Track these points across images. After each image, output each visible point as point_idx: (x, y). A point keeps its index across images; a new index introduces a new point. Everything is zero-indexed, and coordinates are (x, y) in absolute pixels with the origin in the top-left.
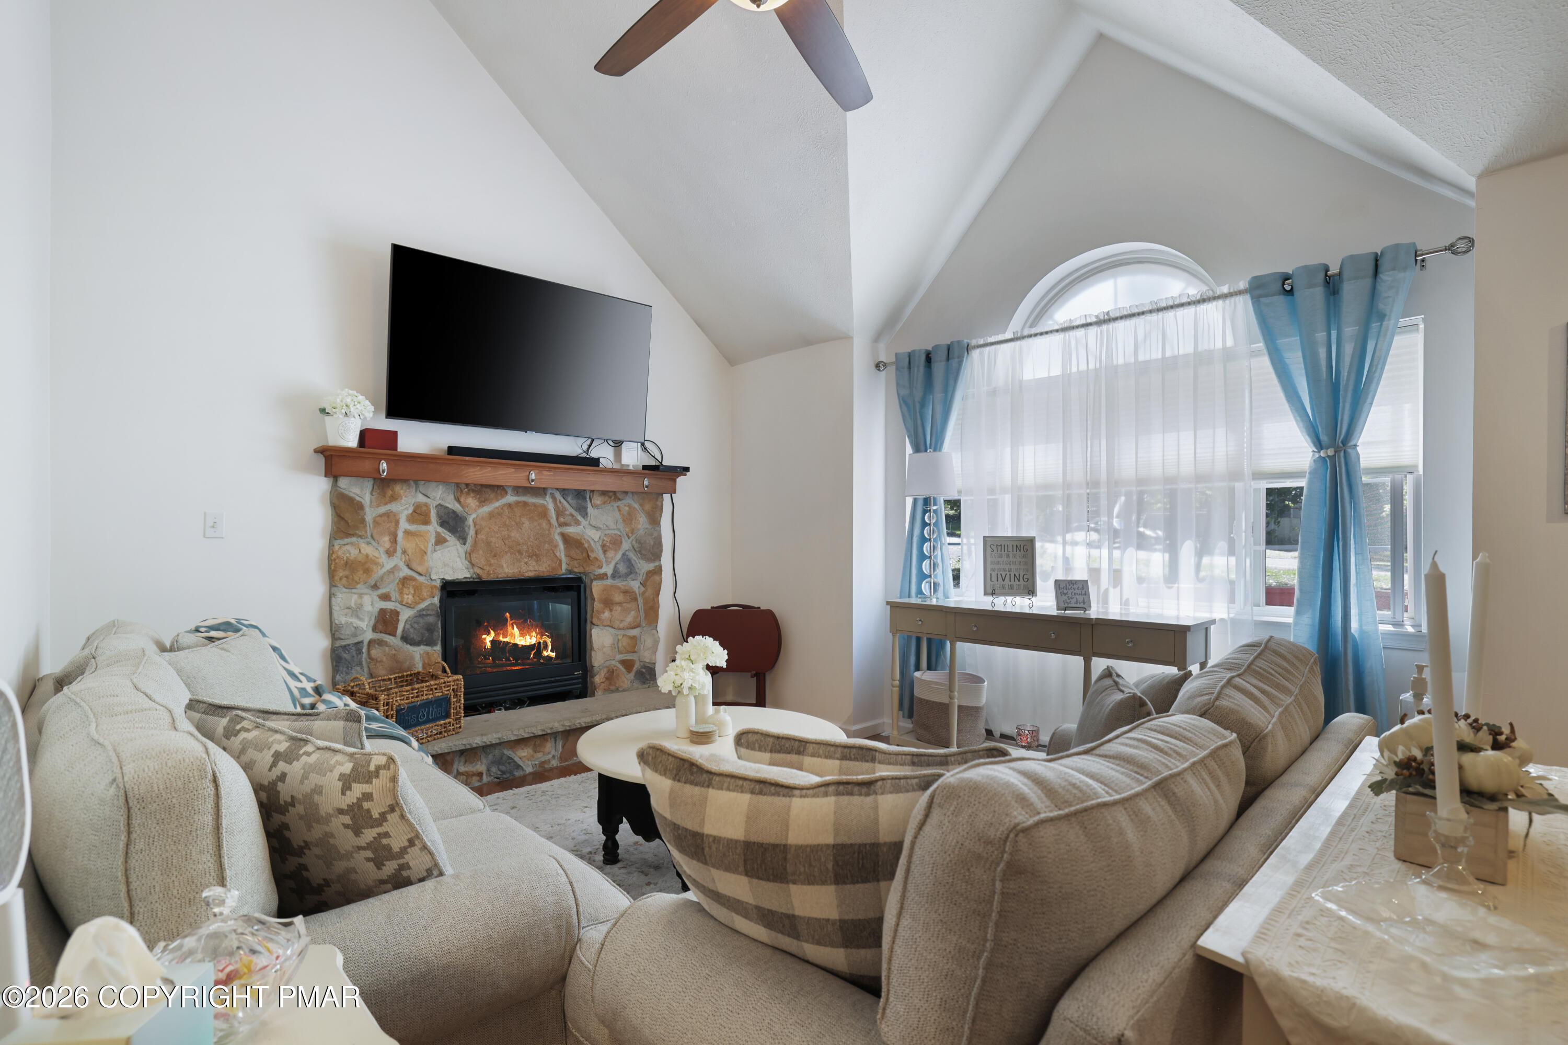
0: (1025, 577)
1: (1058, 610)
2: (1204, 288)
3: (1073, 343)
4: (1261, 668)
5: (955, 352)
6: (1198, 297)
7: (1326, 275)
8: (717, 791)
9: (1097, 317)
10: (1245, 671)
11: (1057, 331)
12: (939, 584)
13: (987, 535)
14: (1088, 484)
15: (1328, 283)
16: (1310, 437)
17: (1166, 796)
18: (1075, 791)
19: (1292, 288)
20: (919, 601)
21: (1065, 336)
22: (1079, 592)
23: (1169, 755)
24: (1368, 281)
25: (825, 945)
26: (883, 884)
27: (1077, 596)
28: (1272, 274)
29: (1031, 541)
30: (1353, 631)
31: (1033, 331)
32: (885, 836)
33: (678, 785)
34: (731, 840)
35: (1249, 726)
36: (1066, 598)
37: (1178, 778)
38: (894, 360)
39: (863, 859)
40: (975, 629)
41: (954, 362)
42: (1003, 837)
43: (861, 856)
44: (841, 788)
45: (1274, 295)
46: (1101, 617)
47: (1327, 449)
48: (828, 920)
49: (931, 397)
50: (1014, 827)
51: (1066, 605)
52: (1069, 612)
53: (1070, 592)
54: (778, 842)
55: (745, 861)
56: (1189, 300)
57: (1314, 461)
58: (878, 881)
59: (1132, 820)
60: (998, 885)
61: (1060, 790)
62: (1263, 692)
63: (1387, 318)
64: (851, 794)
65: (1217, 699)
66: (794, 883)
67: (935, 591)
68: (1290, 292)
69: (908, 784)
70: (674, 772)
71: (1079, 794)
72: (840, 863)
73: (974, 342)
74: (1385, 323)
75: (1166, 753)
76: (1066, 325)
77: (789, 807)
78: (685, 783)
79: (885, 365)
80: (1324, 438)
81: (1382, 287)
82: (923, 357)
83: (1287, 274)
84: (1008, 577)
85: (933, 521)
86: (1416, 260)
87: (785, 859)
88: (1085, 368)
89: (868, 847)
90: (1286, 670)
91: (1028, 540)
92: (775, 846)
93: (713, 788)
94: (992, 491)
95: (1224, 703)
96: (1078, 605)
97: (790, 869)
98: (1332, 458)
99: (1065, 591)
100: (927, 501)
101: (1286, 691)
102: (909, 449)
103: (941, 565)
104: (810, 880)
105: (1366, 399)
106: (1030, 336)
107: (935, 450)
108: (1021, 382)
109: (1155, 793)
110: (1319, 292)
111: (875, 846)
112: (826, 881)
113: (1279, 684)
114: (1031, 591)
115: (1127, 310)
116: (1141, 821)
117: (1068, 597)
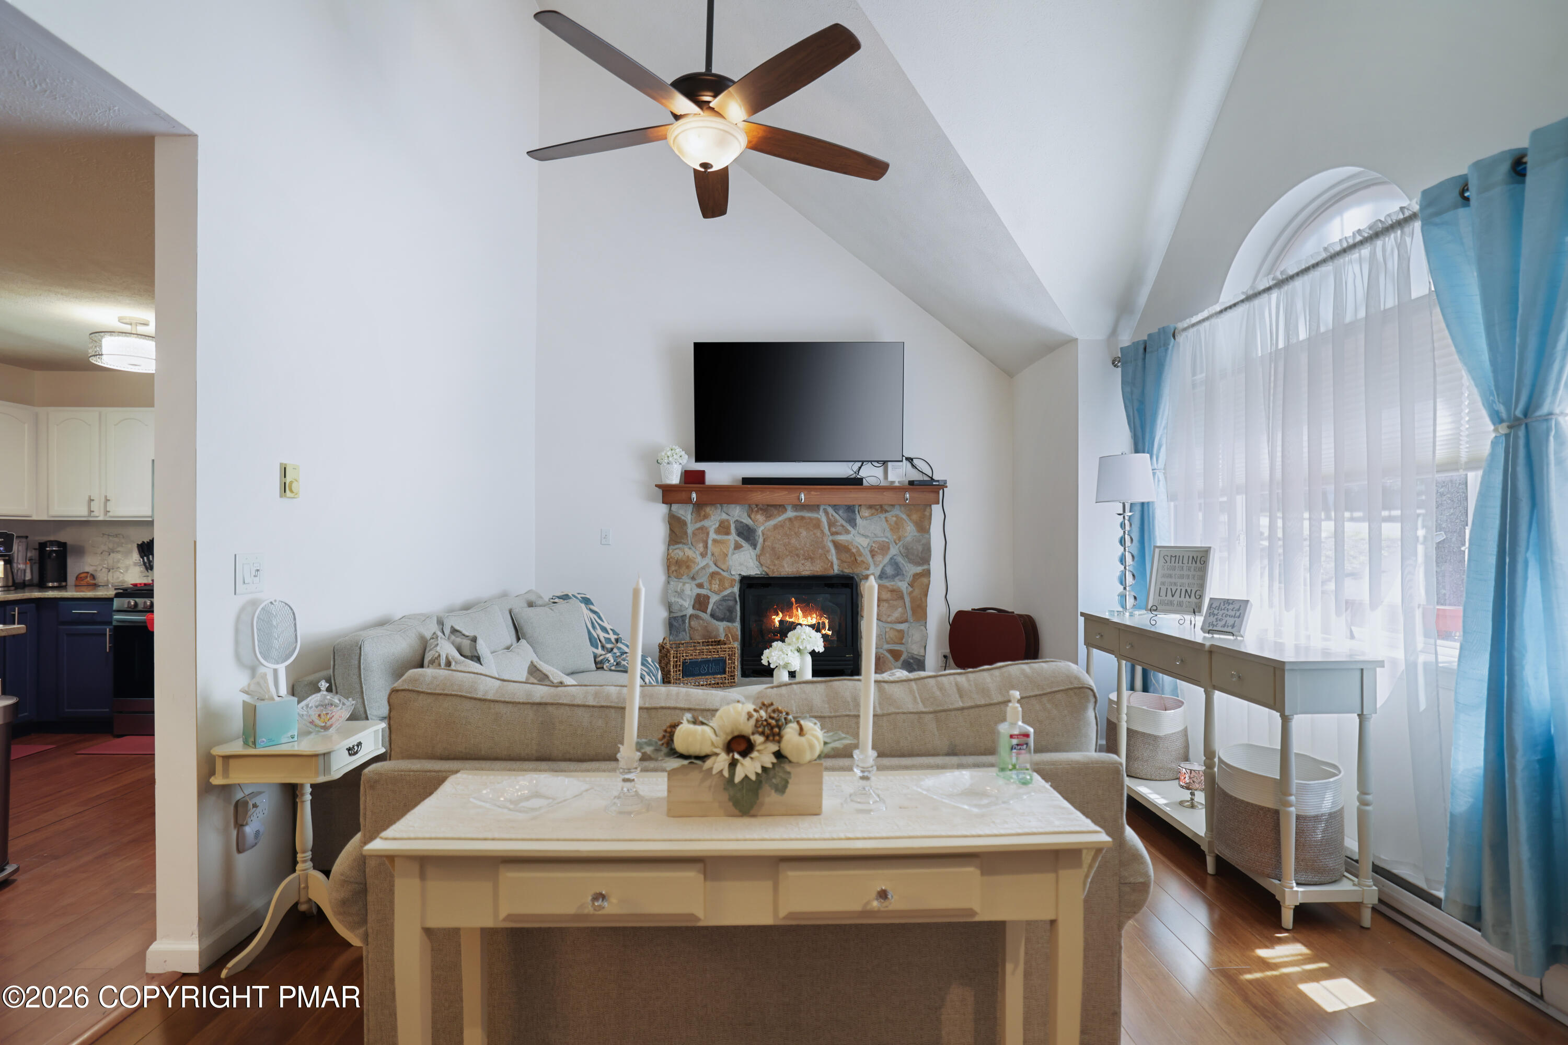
0: (1198, 593)
5: (1164, 339)
7: (1519, 164)
11: (1243, 301)
16: (1487, 409)
19: (1470, 195)
21: (1250, 307)
22: (1233, 613)
24: (1560, 163)
27: (1228, 618)
29: (1206, 552)
36: (1214, 619)
41: (1162, 352)
45: (1451, 210)
47: (1503, 423)
51: (1211, 628)
53: (1225, 613)
68: (1469, 201)
73: (1180, 326)
79: (1120, 360)
80: (1501, 409)
82: (1141, 349)
84: (1178, 591)
85: (1127, 529)
91: (1201, 551)
96: (1225, 629)
98: (1507, 436)
99: (1215, 612)
102: (1131, 448)
106: (1221, 311)
114: (1198, 610)
117: (1216, 619)
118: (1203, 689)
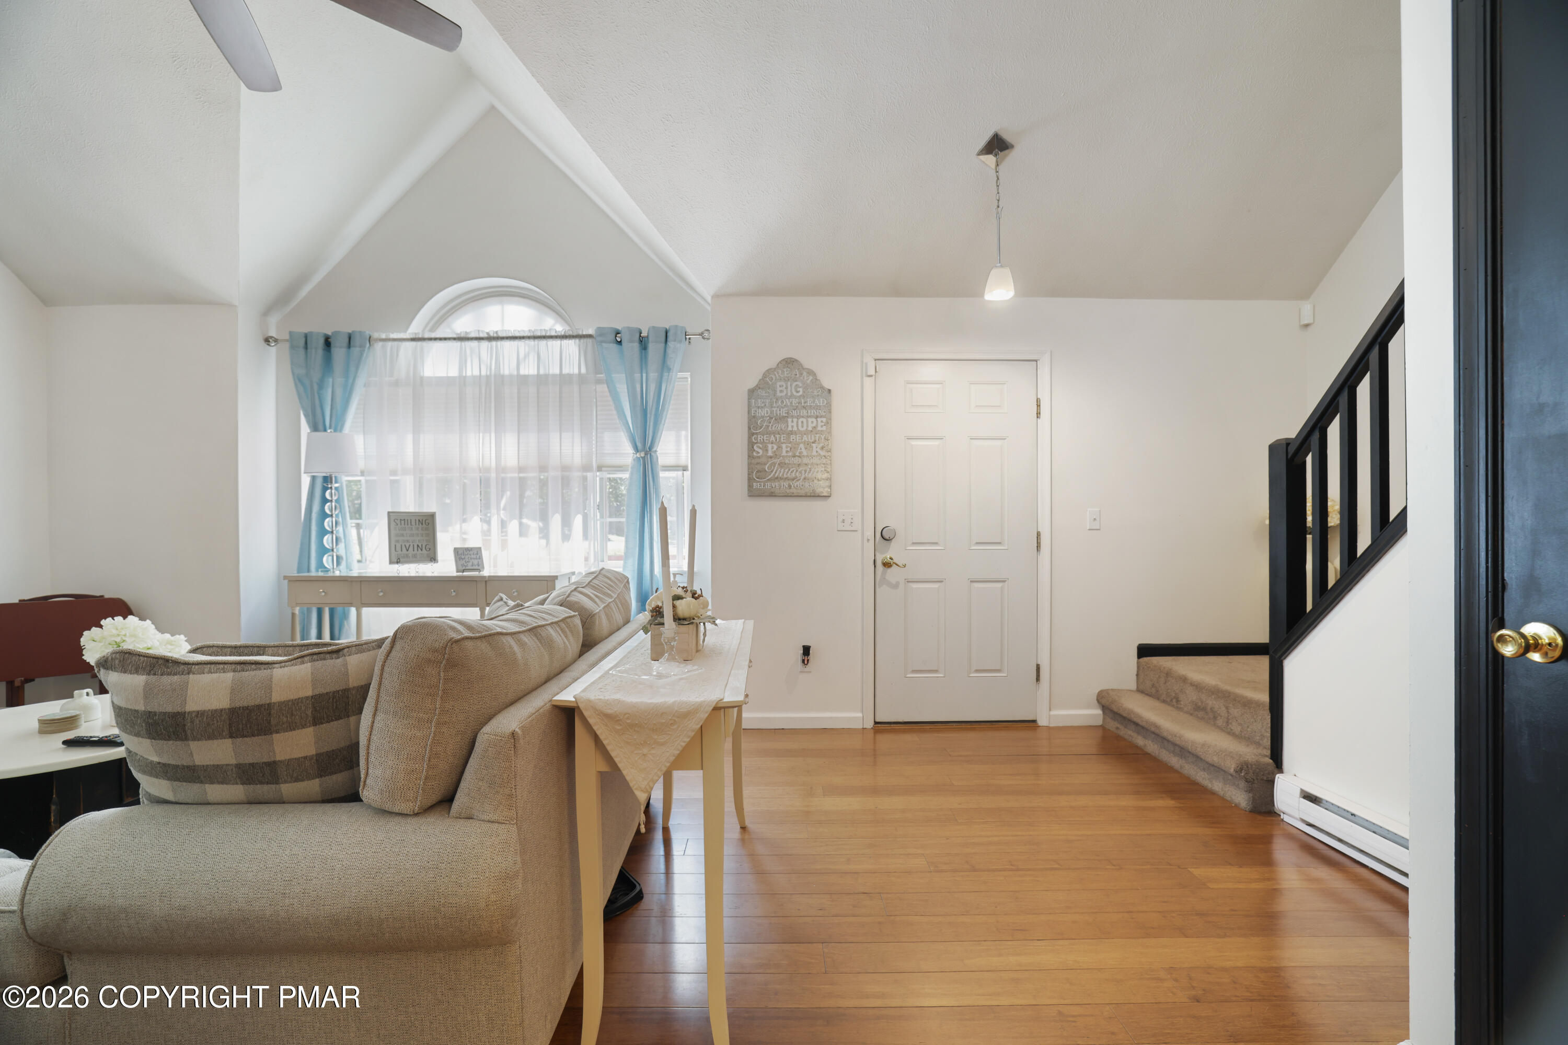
0: (427, 547)
1: (457, 572)
2: (567, 328)
3: (468, 351)
4: (595, 584)
5: (356, 341)
6: (563, 333)
7: (640, 336)
8: (198, 676)
9: (488, 333)
10: (586, 585)
11: (454, 339)
12: (342, 558)
13: (390, 510)
14: (480, 470)
15: (642, 342)
16: (632, 444)
17: (536, 635)
18: (483, 627)
19: (621, 340)
20: (321, 574)
21: (461, 345)
22: (475, 557)
23: (538, 619)
24: (663, 345)
25: (302, 780)
26: (353, 719)
27: (473, 560)
28: (608, 328)
29: (432, 516)
30: (655, 573)
31: (433, 335)
32: (354, 681)
33: (152, 678)
34: (216, 710)
35: (586, 610)
36: (463, 562)
37: (543, 628)
38: (287, 337)
39: (336, 702)
40: (381, 594)
41: (355, 351)
42: (444, 646)
43: (335, 700)
44: (315, 657)
45: (610, 343)
46: (492, 574)
47: (641, 452)
48: (305, 758)
49: (331, 380)
50: (450, 640)
51: (464, 568)
52: (465, 574)
53: (467, 557)
54: (263, 702)
55: (230, 724)
56: (556, 334)
57: (634, 460)
58: (348, 717)
59: (517, 643)
60: (442, 674)
61: (475, 627)
62: (596, 596)
63: (671, 371)
64: (325, 659)
65: (568, 597)
66: (277, 732)
67: (338, 563)
68: (620, 343)
69: (369, 647)
70: (148, 668)
71: (486, 629)
72: (318, 709)
73: (376, 335)
74: (671, 374)
75: (536, 618)
76: (462, 335)
77: (272, 675)
78: (162, 675)
79: (276, 341)
80: (639, 445)
81: (669, 351)
82: (321, 341)
83: (618, 330)
84: (412, 546)
85: (334, 498)
86: (686, 338)
87: (270, 714)
88: (478, 374)
89: (340, 693)
90: (610, 585)
91: (428, 516)
92: (259, 707)
93: (194, 674)
94: (394, 473)
95: (572, 599)
96: (474, 568)
97: (273, 722)
98: (643, 458)
99: (463, 557)
100: (327, 480)
101: (610, 596)
102: (305, 428)
103: (343, 540)
104: (292, 727)
105: (661, 421)
106: (430, 339)
107: (335, 431)
108: (422, 378)
109: (529, 633)
110: (636, 345)
111: (346, 690)
112: (305, 725)
113: (605, 592)
114: (433, 558)
115: (512, 333)
116: (522, 645)
117: (465, 561)
118: (478, 608)
